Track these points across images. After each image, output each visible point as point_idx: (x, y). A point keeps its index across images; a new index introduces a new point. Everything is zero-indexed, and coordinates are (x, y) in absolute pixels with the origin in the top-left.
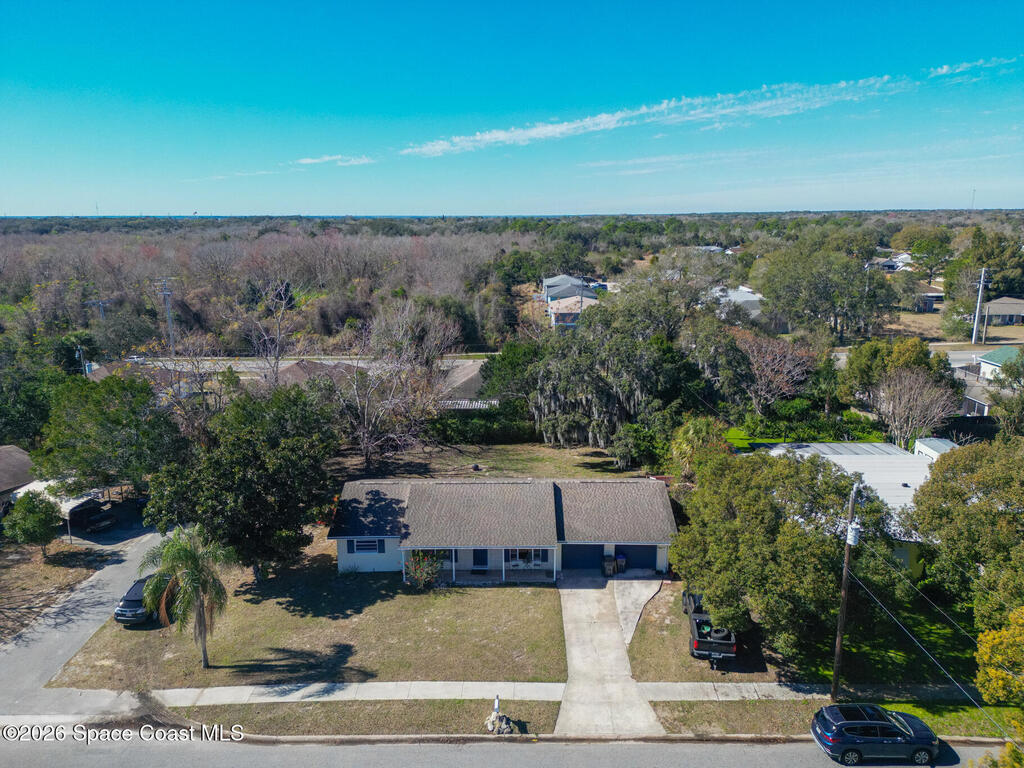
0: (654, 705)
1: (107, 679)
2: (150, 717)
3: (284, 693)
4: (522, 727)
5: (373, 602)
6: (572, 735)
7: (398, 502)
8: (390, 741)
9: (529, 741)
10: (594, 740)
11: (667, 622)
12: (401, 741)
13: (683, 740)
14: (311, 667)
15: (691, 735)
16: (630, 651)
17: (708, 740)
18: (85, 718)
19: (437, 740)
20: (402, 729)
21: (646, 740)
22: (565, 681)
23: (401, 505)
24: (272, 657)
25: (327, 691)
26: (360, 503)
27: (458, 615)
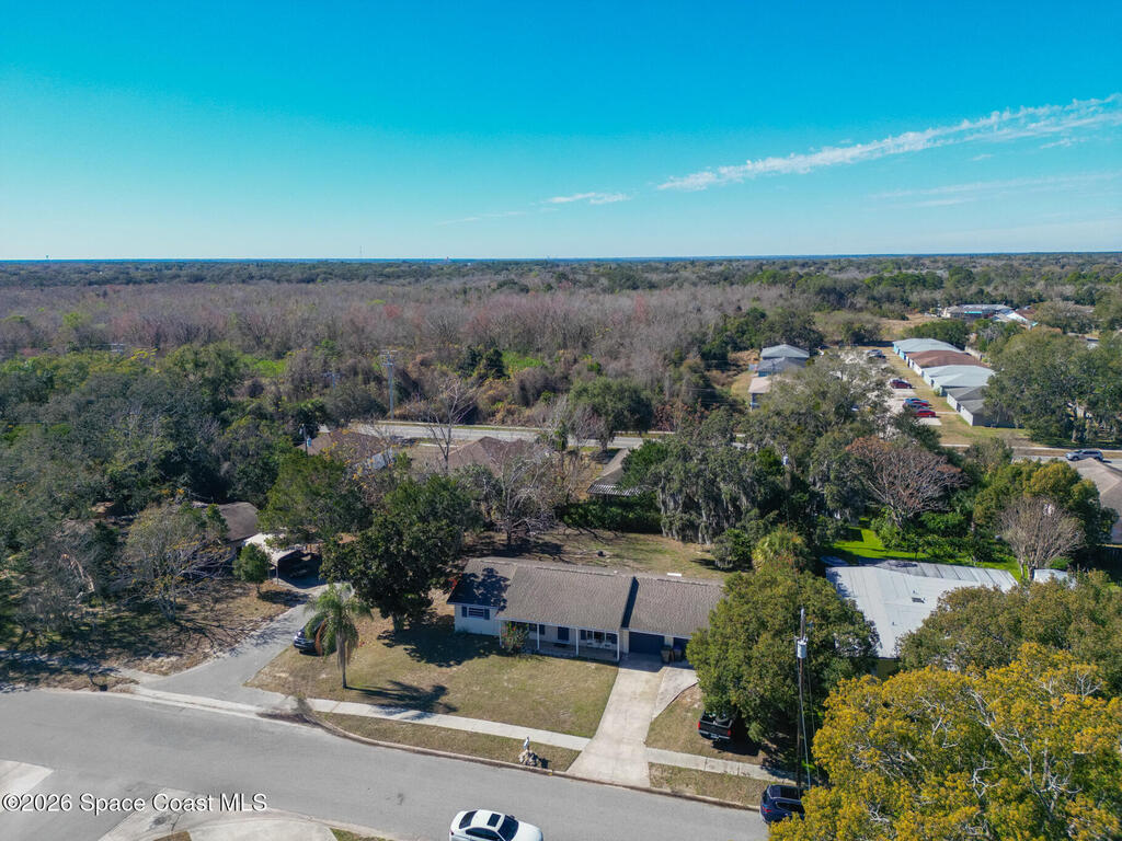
0: (651, 765)
1: (282, 686)
2: (302, 716)
3: (390, 714)
4: (545, 763)
5: (471, 658)
6: (579, 775)
7: (506, 579)
8: (450, 757)
9: (546, 774)
10: (594, 782)
11: (696, 706)
12: (455, 758)
13: (661, 793)
14: (413, 698)
15: (668, 790)
16: (651, 724)
17: (680, 797)
18: (262, 710)
19: (482, 762)
20: (459, 751)
21: (632, 788)
22: (591, 737)
23: (508, 583)
24: (389, 687)
25: (419, 717)
26: (476, 577)
27: (531, 677)
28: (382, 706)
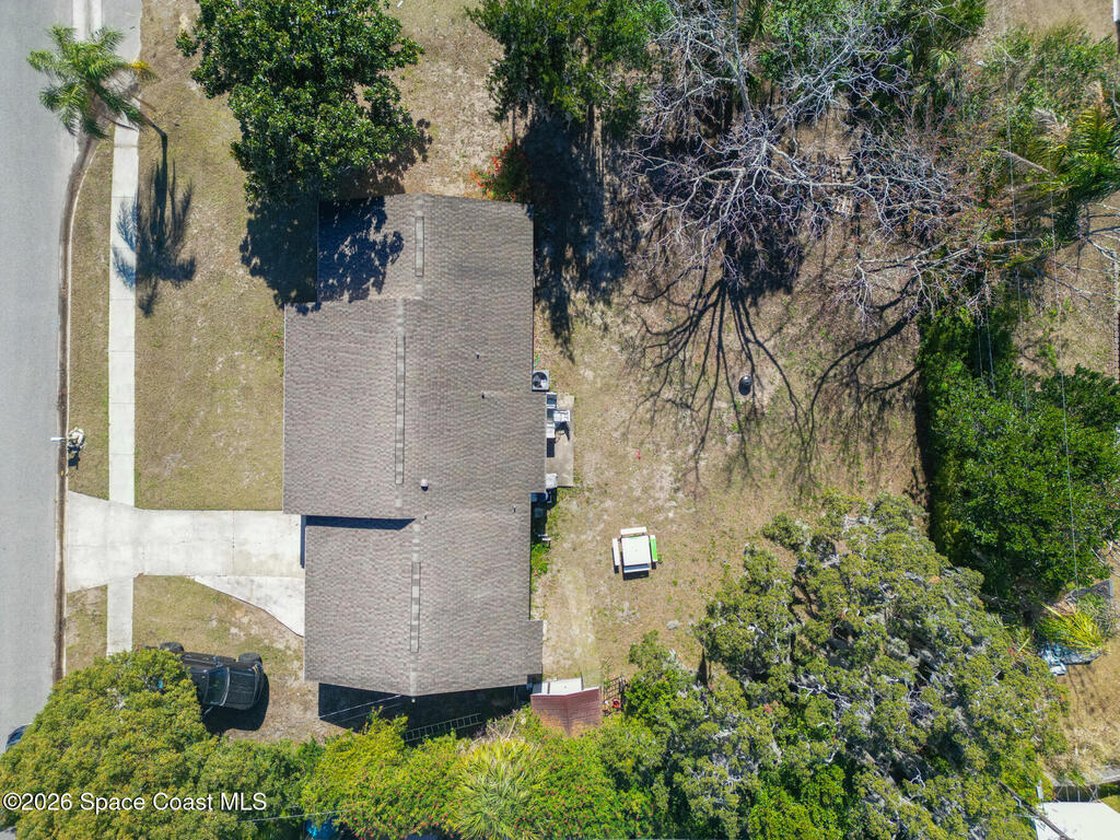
0: (104, 589)
3: (122, 227)
4: (74, 462)
5: (272, 285)
6: (67, 507)
8: (64, 342)
9: (62, 467)
10: (62, 527)
11: (234, 630)
12: (64, 350)
13: (60, 606)
14: (160, 244)
15: (65, 615)
16: (182, 579)
17: (60, 628)
19: (63, 386)
20: (77, 353)
21: (61, 573)
22: (136, 506)
23: (373, 291)
24: (179, 196)
25: (123, 270)
26: (378, 229)
28: (139, 207)
